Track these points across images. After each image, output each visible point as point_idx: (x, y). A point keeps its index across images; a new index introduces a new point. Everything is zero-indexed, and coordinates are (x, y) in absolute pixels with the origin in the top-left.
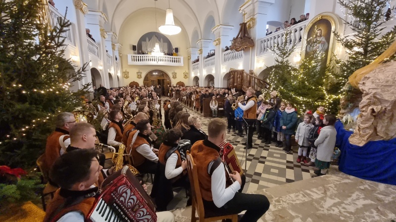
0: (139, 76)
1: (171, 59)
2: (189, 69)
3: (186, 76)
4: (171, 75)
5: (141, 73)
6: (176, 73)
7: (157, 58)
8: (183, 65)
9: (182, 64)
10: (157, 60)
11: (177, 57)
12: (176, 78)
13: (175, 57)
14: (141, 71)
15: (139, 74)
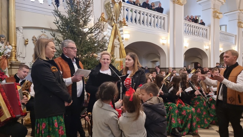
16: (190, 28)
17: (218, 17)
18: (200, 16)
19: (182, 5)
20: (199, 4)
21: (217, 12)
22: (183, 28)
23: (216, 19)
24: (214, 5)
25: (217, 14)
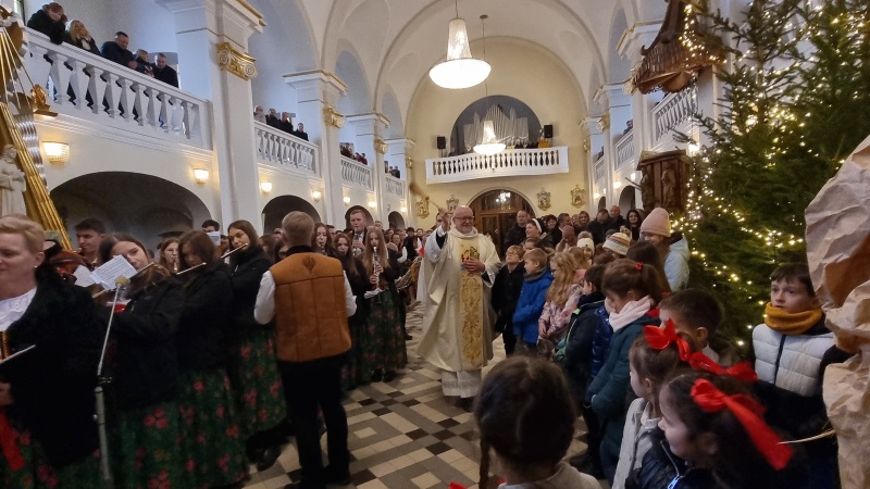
2: (585, 178)
4: (534, 202)
5: (457, 201)
6: (548, 195)
7: (493, 159)
8: (567, 171)
9: (563, 165)
10: (493, 164)
11: (549, 150)
12: (548, 206)
13: (544, 150)
15: (452, 204)
16: (271, 143)
17: (334, 124)
18: (294, 115)
19: (246, 78)
20: (290, 84)
21: (332, 112)
22: (255, 141)
23: (331, 128)
24: (324, 93)
25: (333, 116)
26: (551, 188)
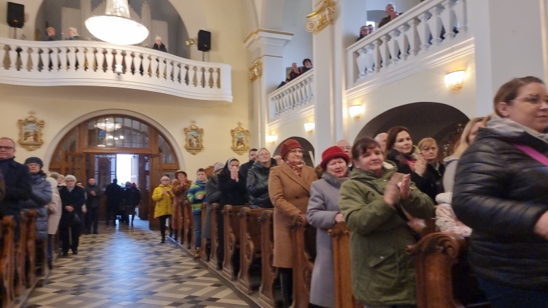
0: (31, 139)
1: (184, 72)
2: (252, 115)
3: (240, 142)
4: (178, 140)
5: (42, 124)
6: (200, 131)
7: (119, 58)
8: (230, 99)
10: (119, 68)
11: (207, 65)
12: (199, 148)
13: (200, 64)
14: (39, 117)
15: (30, 128)
26: (205, 122)
